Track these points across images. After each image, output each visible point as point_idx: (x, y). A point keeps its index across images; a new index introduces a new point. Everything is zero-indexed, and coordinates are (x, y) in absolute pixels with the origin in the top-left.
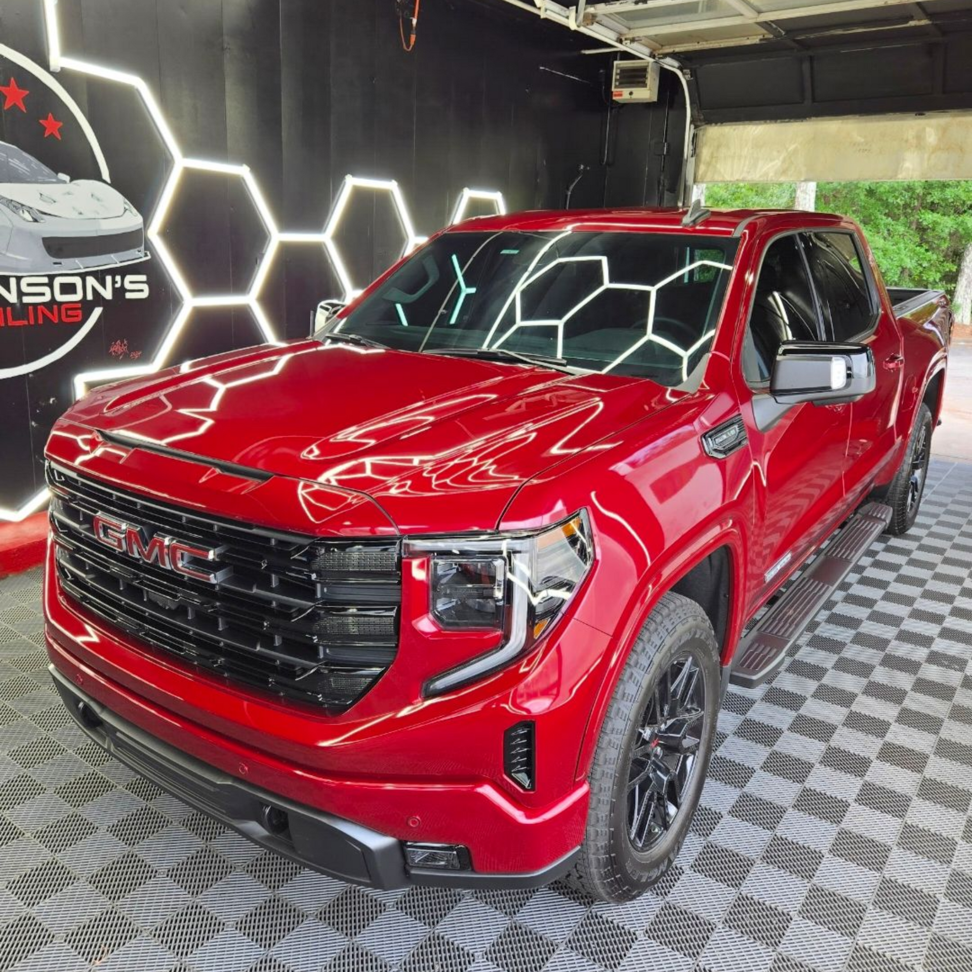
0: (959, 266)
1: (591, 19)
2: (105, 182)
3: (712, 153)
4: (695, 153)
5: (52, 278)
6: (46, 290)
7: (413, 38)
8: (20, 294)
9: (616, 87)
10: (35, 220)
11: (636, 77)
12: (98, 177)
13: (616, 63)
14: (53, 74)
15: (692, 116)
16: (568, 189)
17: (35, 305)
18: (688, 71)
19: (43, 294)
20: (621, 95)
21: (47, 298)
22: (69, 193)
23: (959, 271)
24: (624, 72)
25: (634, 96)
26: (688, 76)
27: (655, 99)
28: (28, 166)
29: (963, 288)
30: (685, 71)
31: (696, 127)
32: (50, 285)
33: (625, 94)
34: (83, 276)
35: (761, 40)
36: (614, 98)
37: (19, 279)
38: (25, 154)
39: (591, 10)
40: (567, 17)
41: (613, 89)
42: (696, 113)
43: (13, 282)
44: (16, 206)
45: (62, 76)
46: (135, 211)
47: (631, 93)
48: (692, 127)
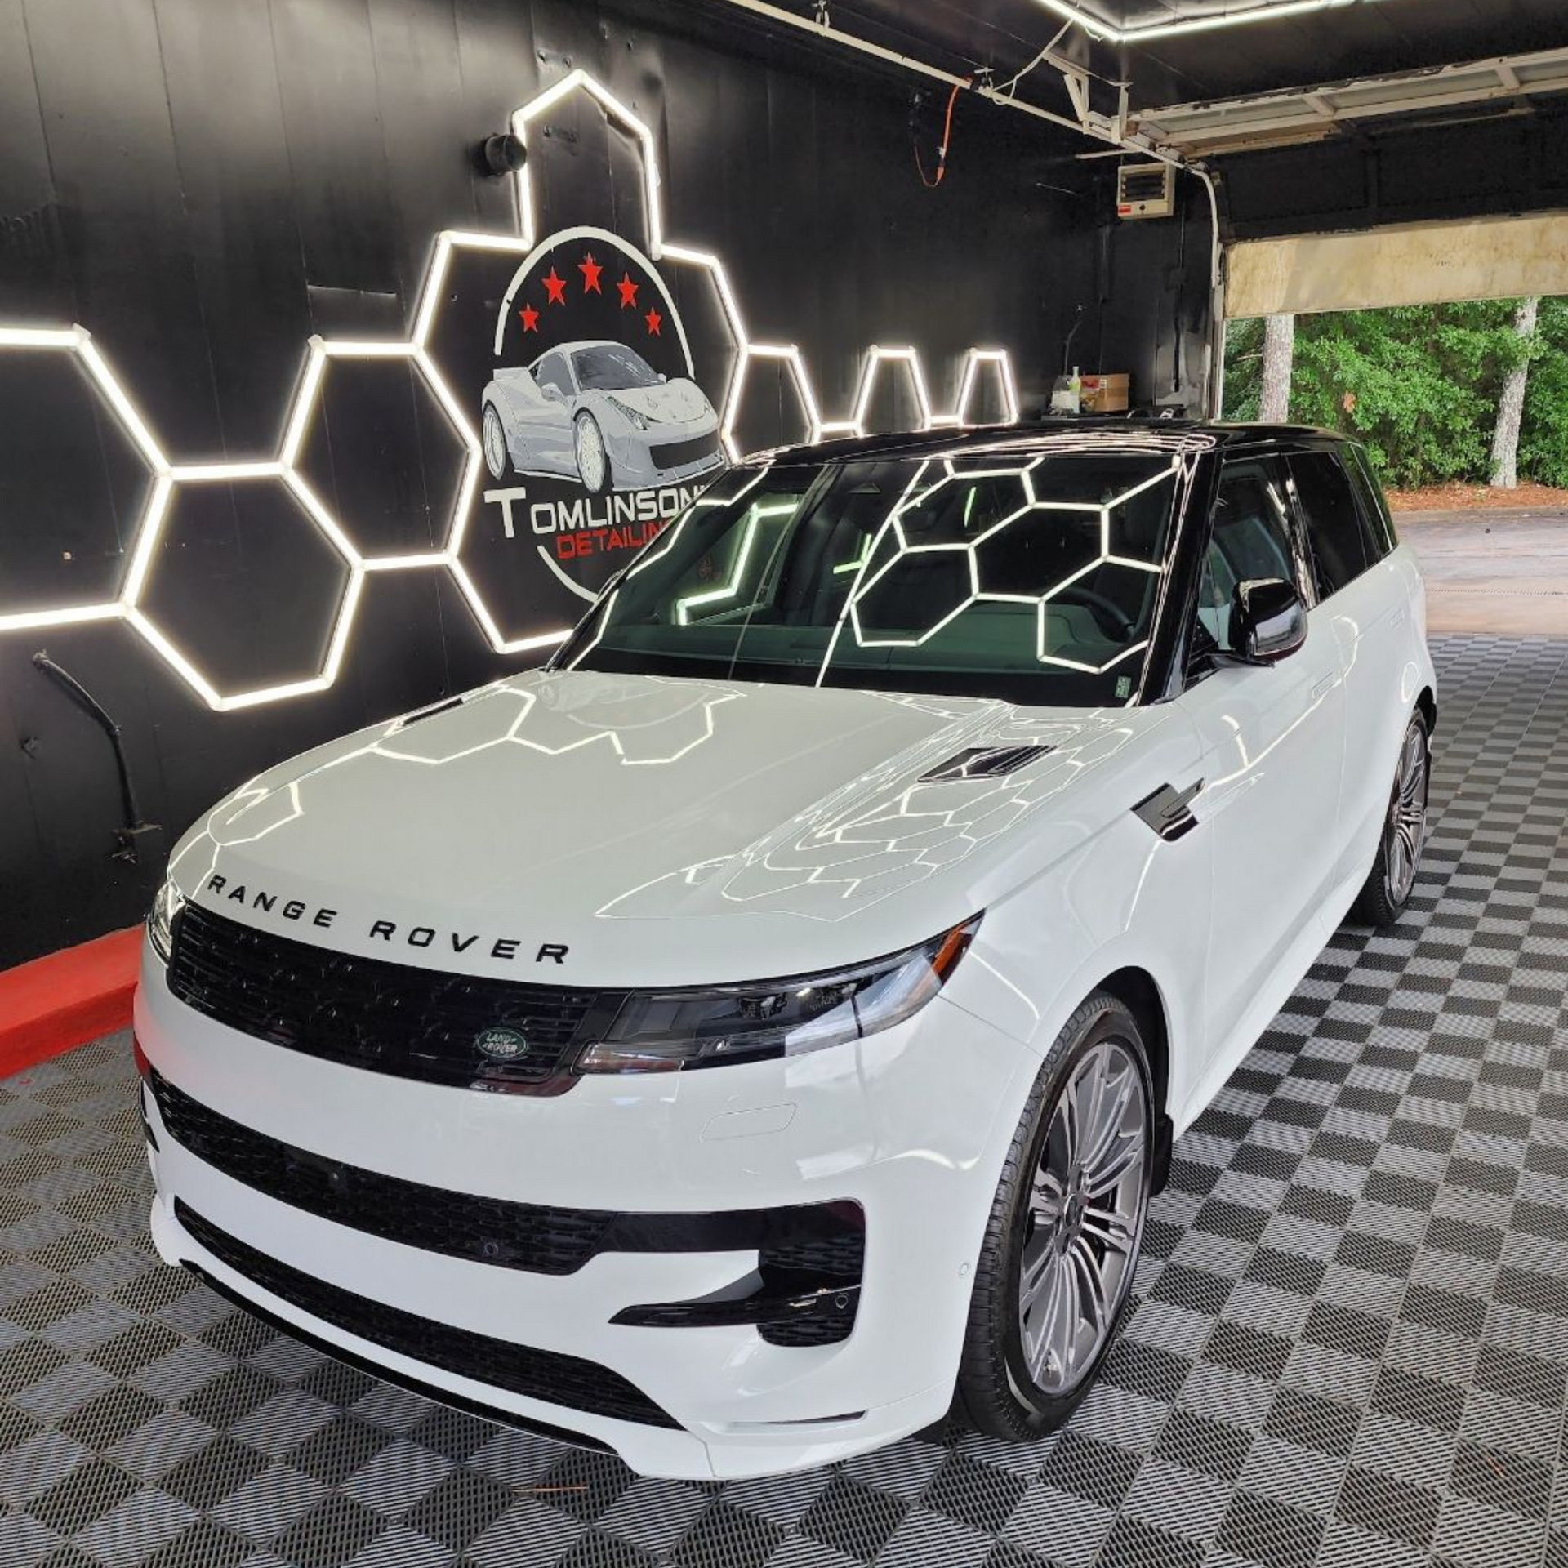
0: (1496, 403)
1: (1133, 129)
2: (689, 378)
3: (1246, 278)
4: (1224, 279)
5: (657, 491)
6: (652, 505)
7: (941, 171)
8: (638, 511)
9: (1123, 200)
10: (645, 429)
11: (1146, 186)
12: (685, 375)
13: (1121, 168)
14: (654, 263)
15: (1219, 233)
16: (1065, 338)
17: (646, 522)
18: (1217, 174)
19: (651, 510)
20: (1127, 210)
21: (653, 515)
22: (666, 395)
23: (1497, 410)
24: (1131, 180)
25: (1146, 211)
26: (1218, 181)
27: (1171, 214)
28: (639, 369)
29: (1504, 436)
30: (1213, 174)
31: (1225, 246)
32: (655, 499)
33: (1131, 209)
34: (677, 487)
35: (1326, 136)
36: (1120, 215)
37: (635, 493)
38: (636, 356)
39: (1136, 117)
40: (1108, 129)
41: (1120, 204)
42: (1225, 227)
43: (631, 495)
44: (631, 413)
45: (662, 265)
46: (712, 410)
47: (1142, 208)
48: (1221, 245)
